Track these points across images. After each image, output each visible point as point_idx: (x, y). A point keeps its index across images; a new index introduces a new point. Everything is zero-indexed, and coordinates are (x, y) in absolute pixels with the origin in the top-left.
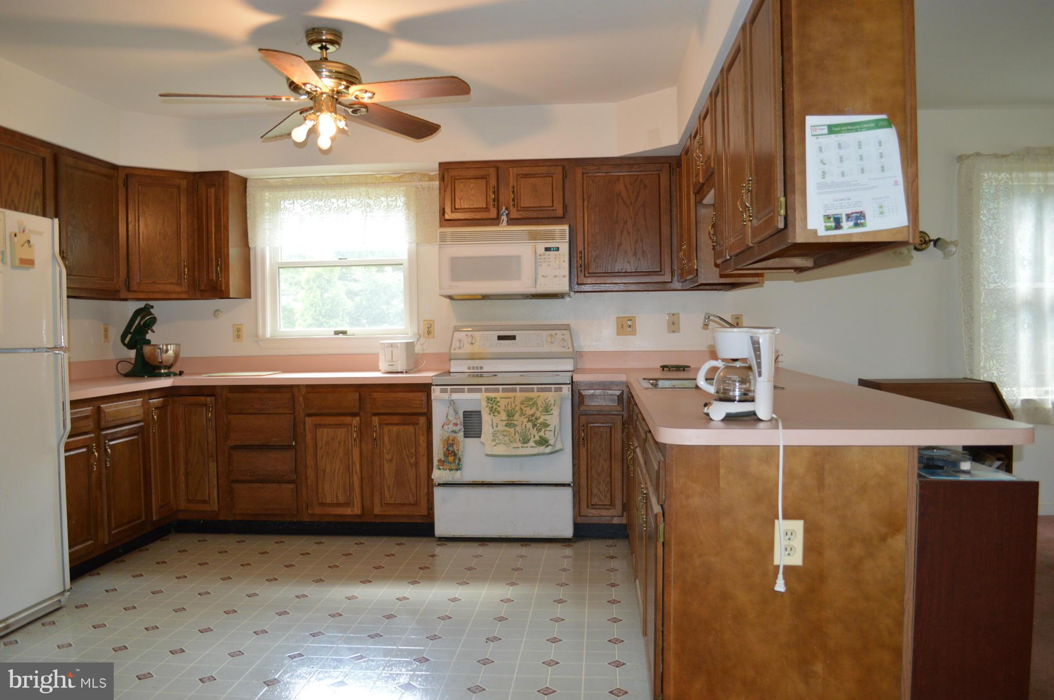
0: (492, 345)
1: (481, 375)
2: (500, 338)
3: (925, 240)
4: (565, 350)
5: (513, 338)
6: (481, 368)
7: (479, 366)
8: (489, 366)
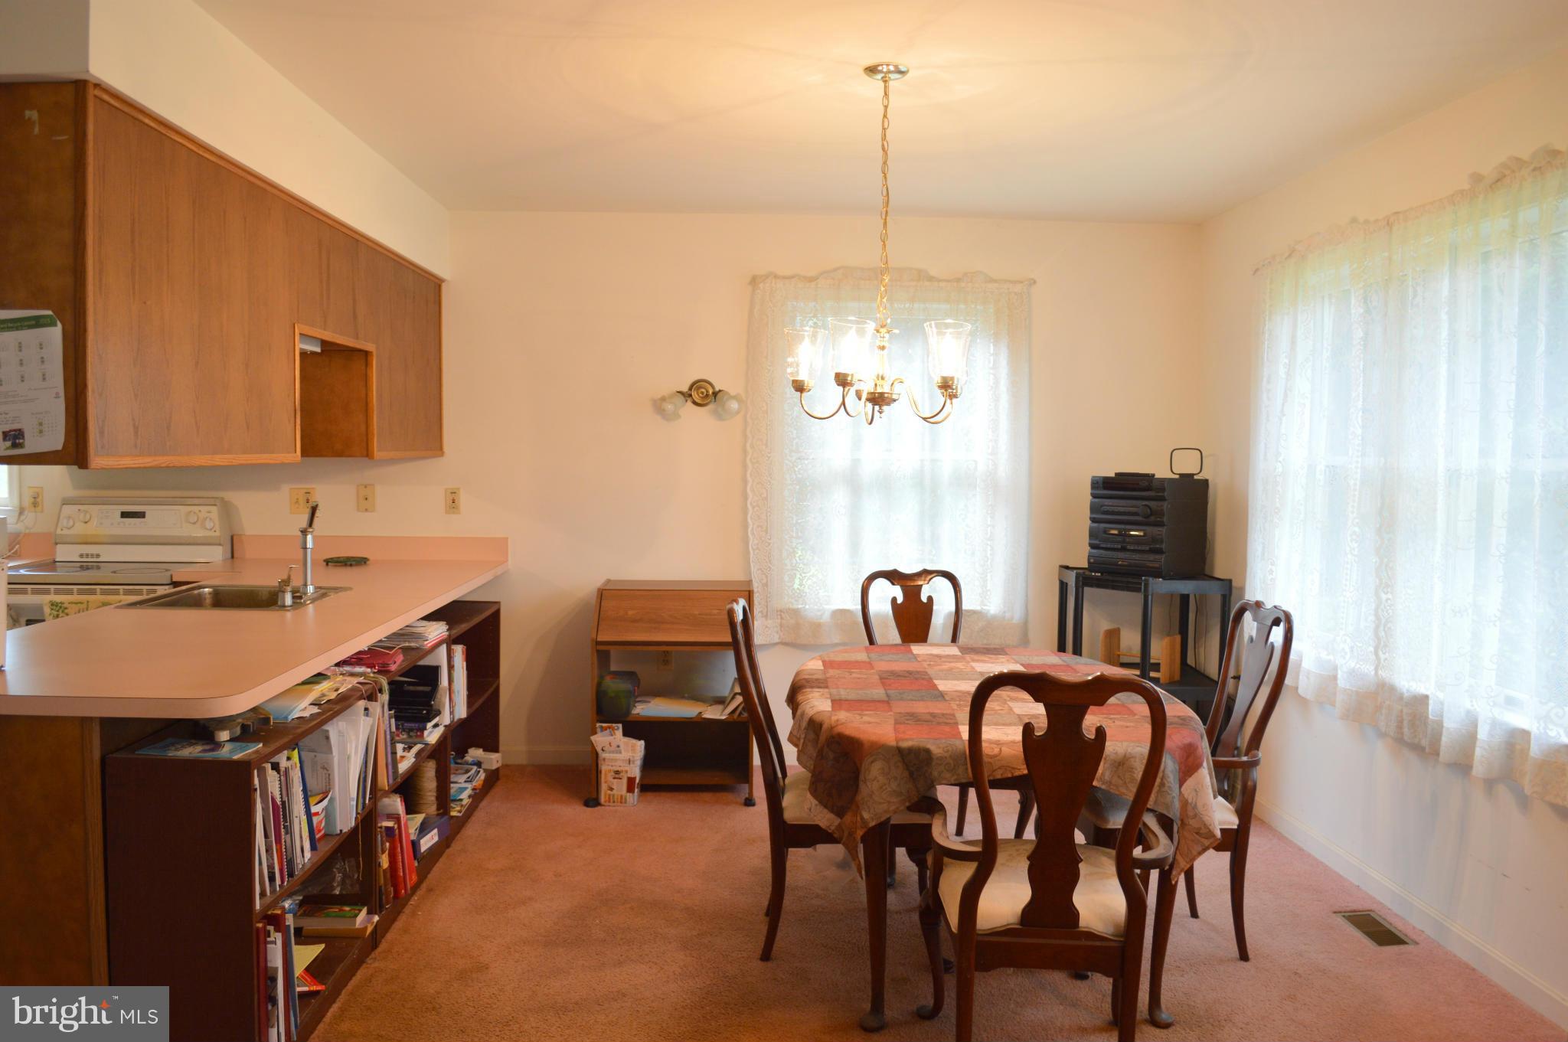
0: (112, 524)
1: (97, 565)
2: (124, 515)
3: (707, 392)
4: (211, 534)
5: (141, 515)
6: (98, 556)
7: (95, 552)
8: (108, 553)
